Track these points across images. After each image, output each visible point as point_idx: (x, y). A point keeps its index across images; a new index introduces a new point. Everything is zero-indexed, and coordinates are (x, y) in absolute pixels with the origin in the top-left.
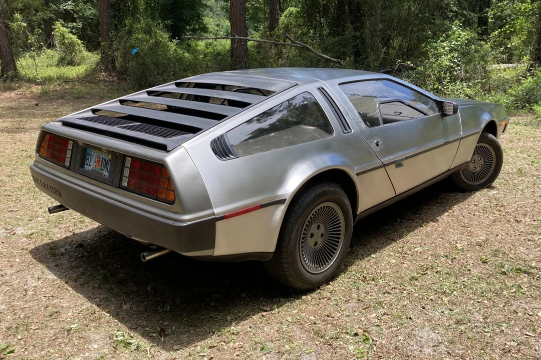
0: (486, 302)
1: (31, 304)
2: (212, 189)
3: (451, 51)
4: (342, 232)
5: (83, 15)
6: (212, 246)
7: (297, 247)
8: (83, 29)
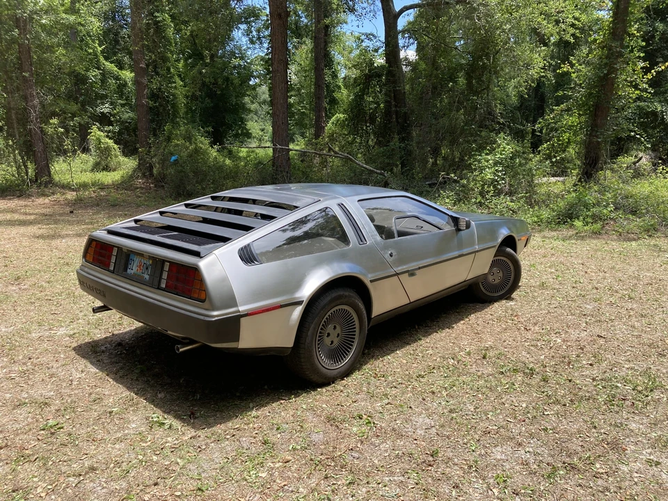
0: (480, 396)
1: (76, 392)
3: (496, 164)
4: (357, 333)
5: (120, 118)
6: (237, 339)
8: (120, 133)
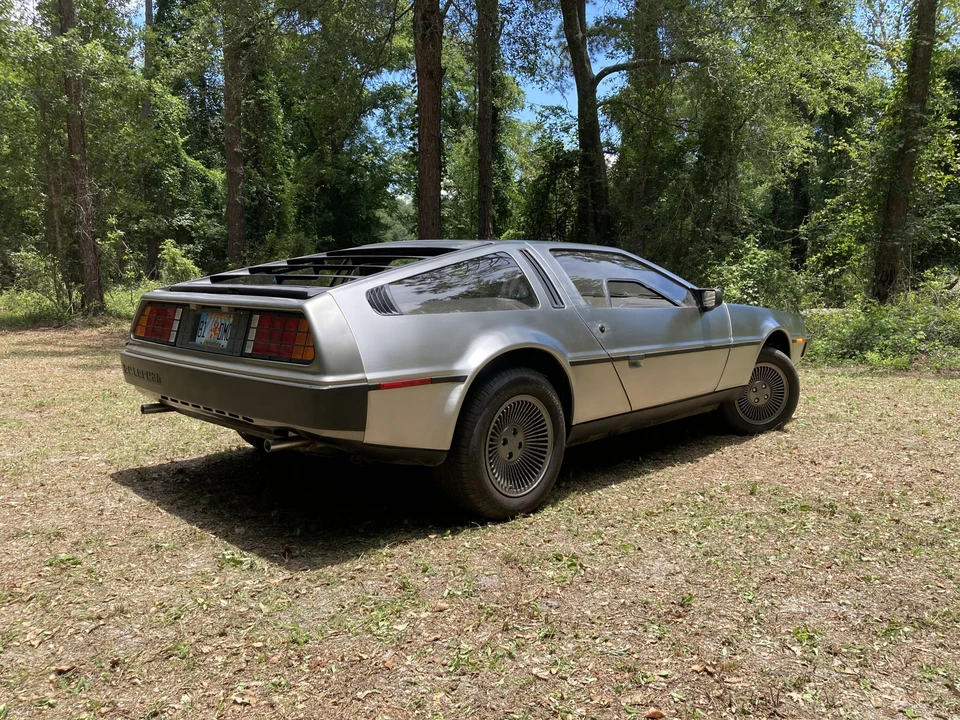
0: (751, 537)
1: (108, 523)
2: (366, 350)
3: (744, 277)
4: (550, 444)
5: (205, 234)
6: (361, 426)
7: (483, 446)
8: (203, 254)
